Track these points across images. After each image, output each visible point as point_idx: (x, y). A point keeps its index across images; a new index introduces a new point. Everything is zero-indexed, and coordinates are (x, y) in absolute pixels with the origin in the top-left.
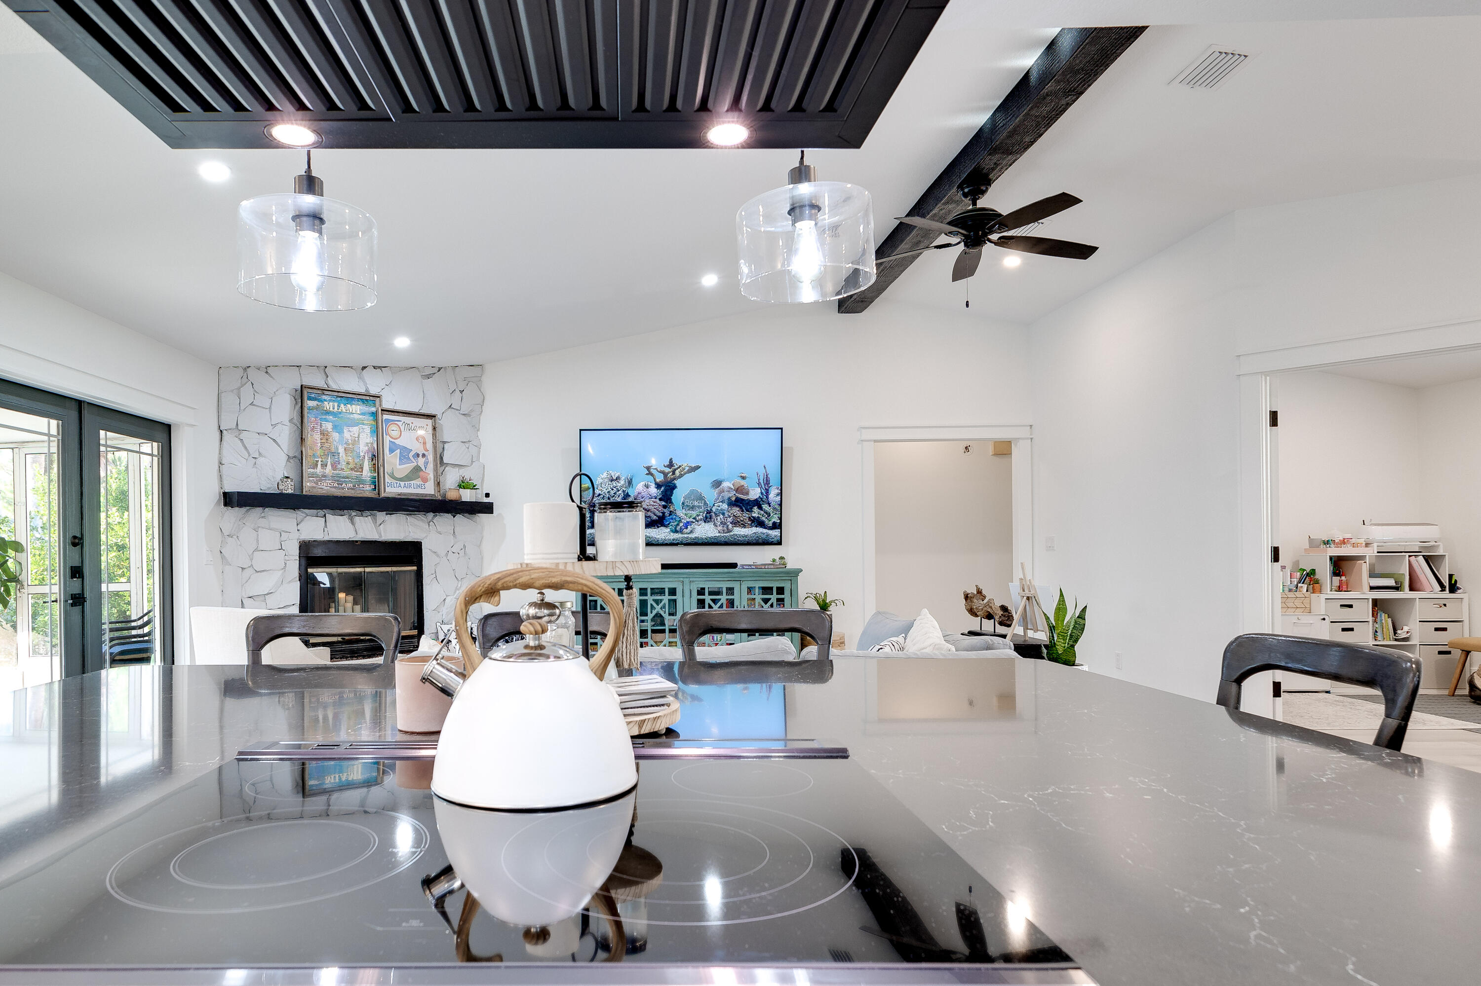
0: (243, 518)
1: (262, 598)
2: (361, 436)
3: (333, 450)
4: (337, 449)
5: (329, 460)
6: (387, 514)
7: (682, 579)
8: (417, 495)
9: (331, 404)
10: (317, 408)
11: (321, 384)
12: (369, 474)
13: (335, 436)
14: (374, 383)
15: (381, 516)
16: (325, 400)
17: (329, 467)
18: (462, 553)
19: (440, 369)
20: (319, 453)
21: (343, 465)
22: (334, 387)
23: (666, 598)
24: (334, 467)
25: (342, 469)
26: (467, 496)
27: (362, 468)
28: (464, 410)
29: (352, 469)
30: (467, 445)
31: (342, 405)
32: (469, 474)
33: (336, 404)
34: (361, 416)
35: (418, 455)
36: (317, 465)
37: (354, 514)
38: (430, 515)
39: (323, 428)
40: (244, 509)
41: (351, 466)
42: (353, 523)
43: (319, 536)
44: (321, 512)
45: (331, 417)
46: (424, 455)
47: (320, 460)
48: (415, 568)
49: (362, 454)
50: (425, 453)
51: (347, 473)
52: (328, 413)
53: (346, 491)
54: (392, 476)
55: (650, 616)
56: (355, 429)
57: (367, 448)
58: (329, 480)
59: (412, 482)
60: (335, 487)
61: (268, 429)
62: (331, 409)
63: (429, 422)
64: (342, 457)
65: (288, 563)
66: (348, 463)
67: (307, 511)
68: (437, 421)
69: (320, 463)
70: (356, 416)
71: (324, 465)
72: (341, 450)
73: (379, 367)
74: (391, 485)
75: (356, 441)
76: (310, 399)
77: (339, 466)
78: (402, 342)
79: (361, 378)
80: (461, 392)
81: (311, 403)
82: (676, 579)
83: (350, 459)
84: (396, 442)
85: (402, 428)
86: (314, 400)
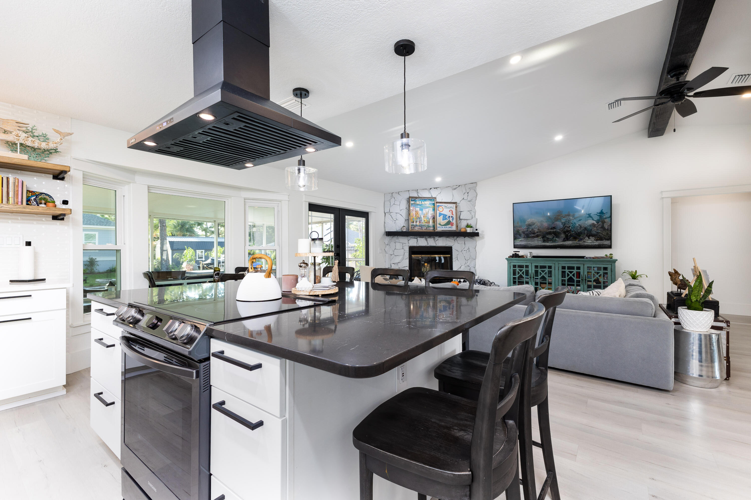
0: (391, 239)
1: (397, 264)
2: (429, 212)
3: (419, 217)
4: (421, 216)
5: (418, 220)
6: (439, 237)
7: (554, 262)
8: (449, 230)
9: (419, 202)
10: (414, 203)
11: (415, 195)
12: (432, 224)
13: (420, 212)
14: (434, 194)
15: (437, 238)
16: (417, 201)
17: (418, 222)
18: (468, 251)
19: (459, 186)
20: (415, 218)
21: (423, 221)
22: (420, 196)
23: (547, 270)
24: (420, 222)
25: (422, 223)
26: (469, 230)
27: (429, 222)
28: (469, 199)
29: (426, 223)
30: (470, 212)
31: (423, 202)
32: (469, 222)
33: (421, 202)
34: (429, 205)
35: (450, 217)
36: (414, 222)
37: (427, 237)
38: (455, 237)
39: (416, 210)
40: (391, 237)
41: (426, 221)
42: (427, 240)
43: (415, 245)
44: (416, 237)
46: (452, 217)
48: (449, 256)
49: (429, 217)
50: (452, 216)
51: (424, 224)
52: (418, 205)
53: (424, 229)
54: (440, 224)
55: (539, 277)
56: (427, 210)
57: (431, 215)
58: (418, 226)
59: (447, 226)
60: (420, 229)
61: (399, 211)
62: (419, 204)
63: (454, 205)
64: (423, 219)
65: (405, 253)
66: (425, 221)
67: (411, 237)
68: (457, 204)
69: (415, 221)
70: (427, 205)
71: (416, 222)
72: (422, 217)
73: (436, 188)
74: (439, 227)
75: (427, 213)
76: (412, 201)
77: (421, 222)
78: (438, 179)
79: (429, 192)
80: (468, 193)
81: (412, 202)
82: (552, 262)
83: (425, 219)
84: (441, 213)
85: (444, 208)
86: (413, 201)
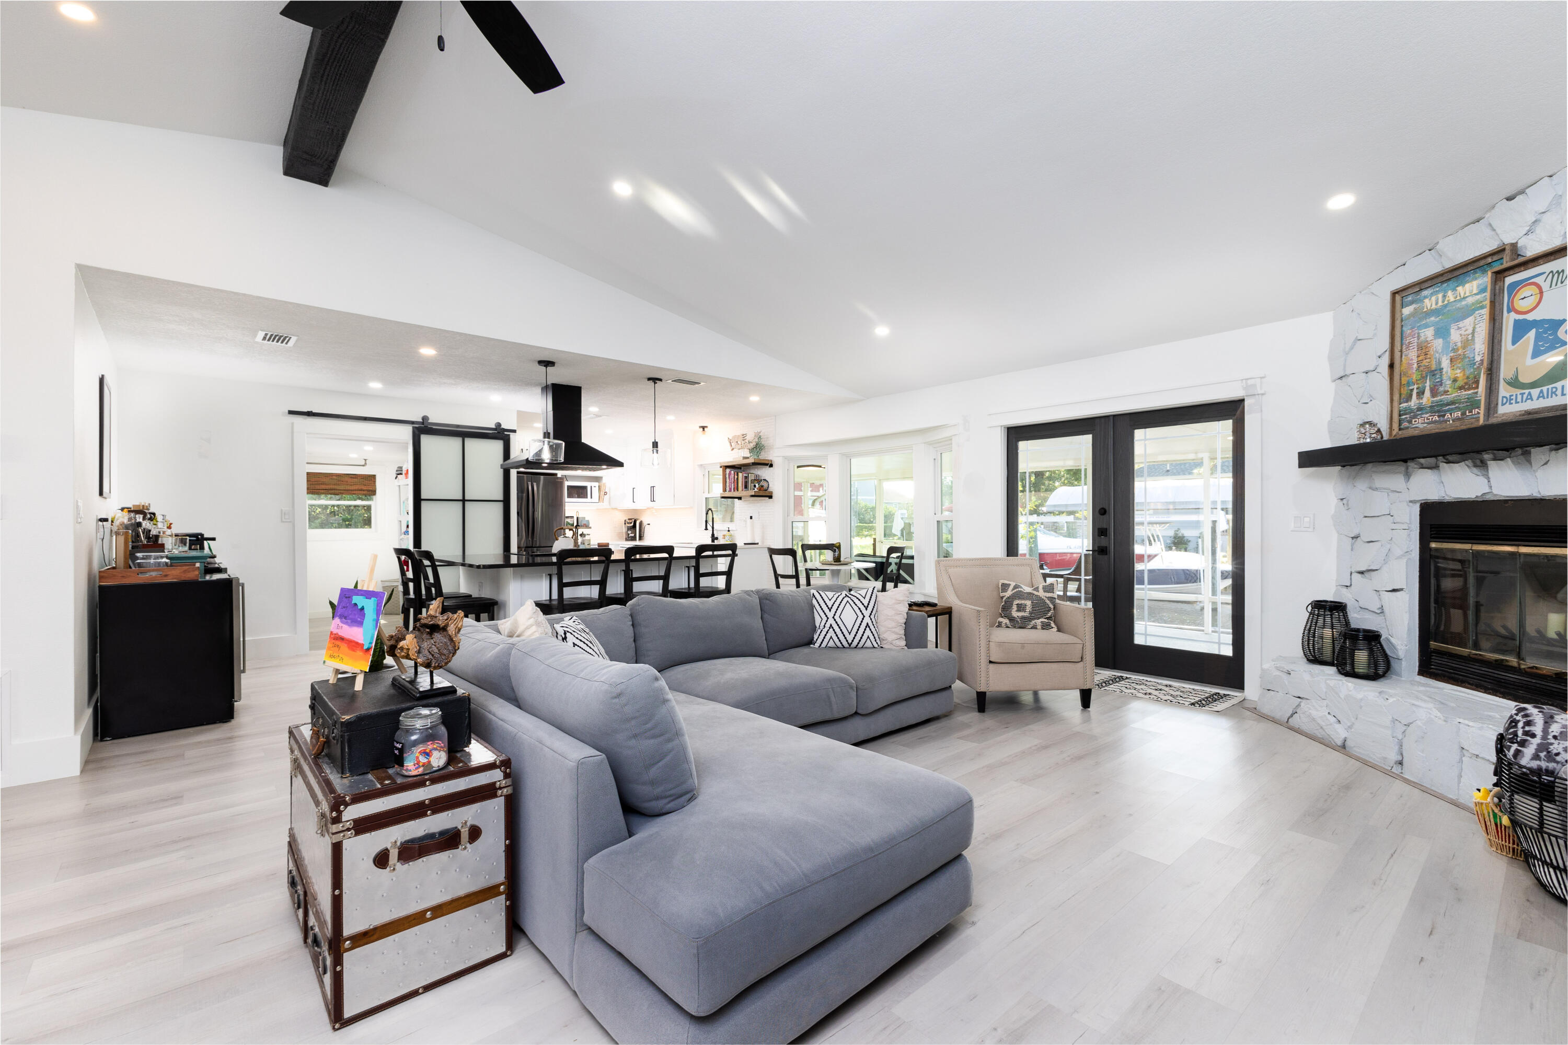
1: (1368, 575)
2: (1476, 330)
3: (1434, 367)
4: (1440, 363)
5: (1428, 384)
6: (1551, 450)
9: (1434, 297)
10: (1415, 313)
11: (1426, 270)
12: (1484, 389)
13: (1438, 344)
14: (1510, 228)
16: (1425, 297)
17: (1427, 393)
20: (1414, 377)
21: (1448, 383)
24: (1434, 393)
25: (1446, 392)
27: (1477, 382)
29: (1461, 388)
31: (1450, 293)
33: (1441, 295)
34: (1478, 297)
36: (1411, 396)
39: (1422, 338)
41: (1461, 383)
42: (1485, 473)
45: (1433, 319)
47: (1415, 387)
49: (1478, 358)
51: (1453, 395)
52: (1431, 313)
53: (1452, 421)
54: (1515, 383)
56: (1468, 323)
58: (1427, 413)
59: (1555, 385)
60: (1435, 422)
62: (1434, 306)
64: (1447, 372)
65: (1397, 533)
66: (1455, 380)
69: (1415, 392)
70: (1470, 300)
71: (1421, 393)
72: (1445, 363)
74: (1509, 400)
75: (1468, 342)
76: (1408, 304)
77: (1441, 389)
81: (1409, 310)
83: (1459, 373)
84: (1530, 317)
85: (1545, 286)
86: (1412, 303)
